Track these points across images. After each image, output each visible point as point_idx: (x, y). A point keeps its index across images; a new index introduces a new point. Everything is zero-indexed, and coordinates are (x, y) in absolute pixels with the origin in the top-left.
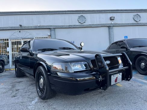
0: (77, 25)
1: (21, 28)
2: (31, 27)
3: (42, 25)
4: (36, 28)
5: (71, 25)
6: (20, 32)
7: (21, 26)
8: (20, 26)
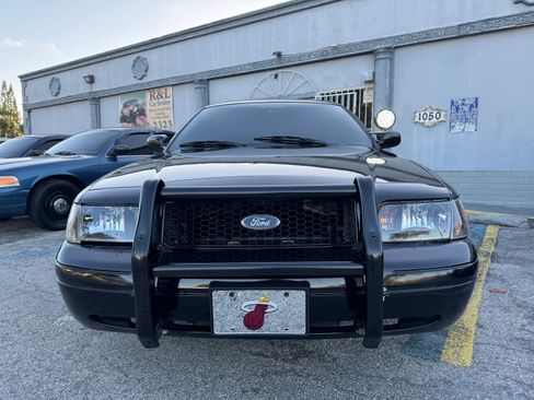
0: (504, 18)
1: (280, 64)
2: (309, 54)
3: (345, 43)
4: (324, 59)
5: (470, 21)
6: (276, 76)
7: (279, 55)
8: (275, 56)
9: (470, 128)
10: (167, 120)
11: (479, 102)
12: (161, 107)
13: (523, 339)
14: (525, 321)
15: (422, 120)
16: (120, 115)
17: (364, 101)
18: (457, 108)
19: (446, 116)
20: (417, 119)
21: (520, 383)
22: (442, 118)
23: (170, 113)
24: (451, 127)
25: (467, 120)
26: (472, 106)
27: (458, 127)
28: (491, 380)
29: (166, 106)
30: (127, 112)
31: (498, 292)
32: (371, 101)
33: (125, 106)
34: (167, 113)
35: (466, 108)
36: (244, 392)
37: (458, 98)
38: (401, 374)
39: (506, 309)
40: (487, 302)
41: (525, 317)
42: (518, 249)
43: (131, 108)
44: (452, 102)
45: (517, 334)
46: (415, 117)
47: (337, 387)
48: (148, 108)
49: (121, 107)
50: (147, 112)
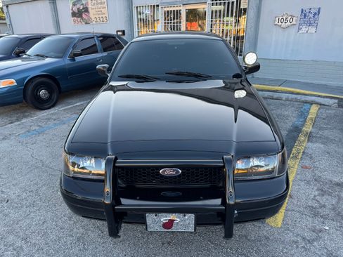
9: (312, 30)
10: (104, 16)
11: (321, 10)
12: (99, 6)
13: (312, 207)
14: (317, 193)
15: (280, 23)
16: (71, 11)
17: (242, 7)
18: (305, 15)
19: (296, 21)
20: (276, 23)
21: (304, 239)
22: (294, 22)
23: (105, 10)
24: (299, 29)
25: (311, 24)
26: (315, 14)
27: (304, 29)
28: (290, 237)
29: (103, 6)
30: (75, 9)
31: (306, 168)
32: (246, 7)
33: (74, 5)
34: (103, 10)
35: (311, 16)
36: (163, 244)
37: (306, 8)
38: (244, 233)
39: (308, 183)
40: (298, 177)
41: (318, 190)
42: (326, 129)
43: (78, 6)
44: (302, 10)
45: (310, 203)
46: (275, 21)
47: (210, 241)
48: (90, 7)
49: (71, 6)
50: (90, 10)
